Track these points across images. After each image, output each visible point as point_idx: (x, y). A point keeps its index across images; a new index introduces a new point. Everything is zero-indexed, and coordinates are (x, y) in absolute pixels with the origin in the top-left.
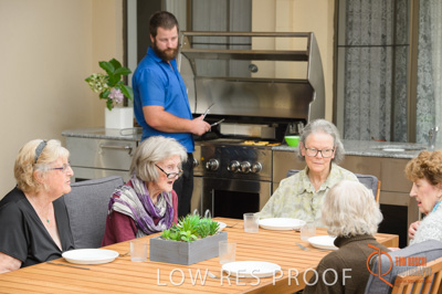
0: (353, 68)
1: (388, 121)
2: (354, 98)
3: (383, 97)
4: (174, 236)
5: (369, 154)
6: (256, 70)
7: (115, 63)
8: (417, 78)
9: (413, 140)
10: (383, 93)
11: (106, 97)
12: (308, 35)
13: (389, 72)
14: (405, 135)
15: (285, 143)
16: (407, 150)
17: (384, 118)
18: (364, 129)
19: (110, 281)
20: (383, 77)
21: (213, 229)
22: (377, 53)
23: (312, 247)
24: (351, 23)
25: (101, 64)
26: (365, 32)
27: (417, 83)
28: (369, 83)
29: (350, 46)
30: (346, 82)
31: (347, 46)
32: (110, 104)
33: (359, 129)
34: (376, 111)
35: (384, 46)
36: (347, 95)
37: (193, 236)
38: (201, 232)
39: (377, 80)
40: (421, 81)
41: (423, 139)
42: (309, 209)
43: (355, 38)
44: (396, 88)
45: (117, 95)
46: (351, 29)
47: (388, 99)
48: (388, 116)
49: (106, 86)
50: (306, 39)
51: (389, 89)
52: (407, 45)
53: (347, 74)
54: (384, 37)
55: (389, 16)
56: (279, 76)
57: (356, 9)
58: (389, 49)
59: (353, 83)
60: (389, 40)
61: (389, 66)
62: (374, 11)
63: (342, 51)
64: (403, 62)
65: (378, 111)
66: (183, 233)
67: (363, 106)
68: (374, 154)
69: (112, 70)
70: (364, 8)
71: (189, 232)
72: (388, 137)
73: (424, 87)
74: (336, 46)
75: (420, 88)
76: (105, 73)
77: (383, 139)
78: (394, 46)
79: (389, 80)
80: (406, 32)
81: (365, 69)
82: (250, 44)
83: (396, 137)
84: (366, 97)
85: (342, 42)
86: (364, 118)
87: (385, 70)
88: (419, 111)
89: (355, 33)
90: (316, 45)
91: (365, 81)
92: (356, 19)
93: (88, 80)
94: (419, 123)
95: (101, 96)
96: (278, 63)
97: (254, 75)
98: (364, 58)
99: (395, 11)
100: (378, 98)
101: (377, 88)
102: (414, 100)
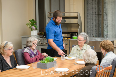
0: (89, 20)
1: (97, 32)
2: (89, 27)
3: (96, 27)
4: (43, 62)
5: (92, 40)
6: (66, 21)
7: (33, 20)
8: (104, 22)
9: (103, 37)
10: (96, 26)
11: (31, 28)
12: (78, 13)
13: (97, 21)
14: (101, 36)
15: (73, 38)
16: (101, 39)
17: (96, 32)
18: (92, 34)
19: (27, 74)
20: (96, 22)
21: (53, 60)
22: (94, 16)
23: (77, 64)
24: (88, 10)
25: (30, 20)
26: (91, 12)
27: (104, 23)
28: (93, 23)
29: (88, 15)
30: (87, 24)
31: (87, 15)
32: (32, 30)
33: (90, 34)
34: (94, 30)
35: (96, 15)
36: (87, 27)
37: (48, 62)
38: (50, 61)
39: (94, 23)
40: (105, 23)
41: (105, 37)
42: (79, 54)
43: (89, 13)
44: (99, 25)
45: (34, 27)
46: (88, 11)
47: (97, 27)
48: (97, 31)
49: (31, 25)
50: (77, 14)
51: (97, 25)
52: (101, 15)
53: (87, 22)
54: (96, 13)
55: (97, 8)
56: (71, 22)
57: (89, 6)
58: (97, 16)
59: (89, 24)
60: (97, 14)
61: (97, 20)
62: (93, 7)
63: (86, 16)
64: (100, 18)
65: (95, 30)
66: (45, 61)
67: (91, 29)
68: (94, 40)
69: (32, 22)
70: (91, 6)
71: (47, 61)
72: (97, 36)
73: (105, 24)
74: (85, 15)
75: (104, 24)
76: (31, 22)
77: (96, 37)
78: (98, 15)
79: (97, 23)
80: (101, 11)
81: (91, 20)
82: (65, 15)
83: (99, 36)
84: (92, 27)
85: (86, 14)
86: (92, 32)
87: (96, 20)
88: (104, 30)
89: (89, 12)
90: (80, 15)
91: (91, 23)
92: (89, 9)
93: (27, 24)
94: (104, 33)
95: (30, 28)
96: (71, 19)
97: (66, 22)
98: (91, 18)
99: (98, 7)
100: (95, 27)
101: (94, 25)
102: (103, 27)
